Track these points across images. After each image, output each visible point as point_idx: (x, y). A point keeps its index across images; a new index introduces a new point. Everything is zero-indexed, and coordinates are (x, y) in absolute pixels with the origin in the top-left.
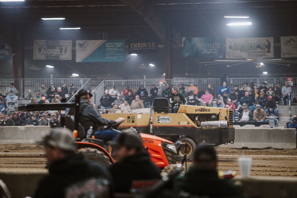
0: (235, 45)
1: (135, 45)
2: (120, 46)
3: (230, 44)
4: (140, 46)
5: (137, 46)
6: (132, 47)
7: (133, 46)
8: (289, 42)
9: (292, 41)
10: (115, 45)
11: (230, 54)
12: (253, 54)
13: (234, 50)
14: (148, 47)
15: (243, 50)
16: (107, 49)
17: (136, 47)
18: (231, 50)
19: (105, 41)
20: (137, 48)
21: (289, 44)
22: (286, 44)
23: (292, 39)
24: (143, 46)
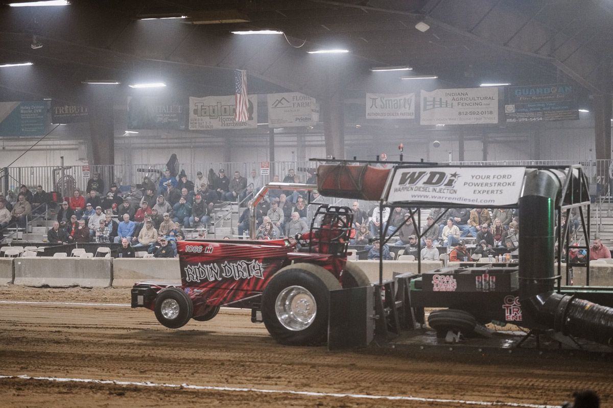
0: (203, 107)
1: (62, 108)
2: (40, 111)
3: (195, 106)
4: (69, 111)
5: (64, 110)
6: (56, 113)
7: (58, 110)
8: (280, 102)
9: (283, 101)
10: (33, 110)
11: (196, 123)
12: (228, 122)
13: (202, 116)
14: (80, 113)
15: (214, 116)
16: (22, 115)
17: (63, 112)
18: (196, 115)
19: (19, 103)
20: (63, 114)
21: (280, 105)
22: (276, 106)
23: (283, 98)
24: (72, 111)
